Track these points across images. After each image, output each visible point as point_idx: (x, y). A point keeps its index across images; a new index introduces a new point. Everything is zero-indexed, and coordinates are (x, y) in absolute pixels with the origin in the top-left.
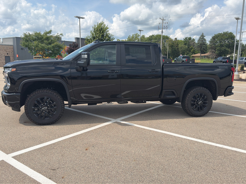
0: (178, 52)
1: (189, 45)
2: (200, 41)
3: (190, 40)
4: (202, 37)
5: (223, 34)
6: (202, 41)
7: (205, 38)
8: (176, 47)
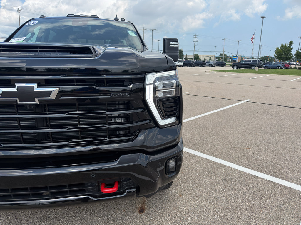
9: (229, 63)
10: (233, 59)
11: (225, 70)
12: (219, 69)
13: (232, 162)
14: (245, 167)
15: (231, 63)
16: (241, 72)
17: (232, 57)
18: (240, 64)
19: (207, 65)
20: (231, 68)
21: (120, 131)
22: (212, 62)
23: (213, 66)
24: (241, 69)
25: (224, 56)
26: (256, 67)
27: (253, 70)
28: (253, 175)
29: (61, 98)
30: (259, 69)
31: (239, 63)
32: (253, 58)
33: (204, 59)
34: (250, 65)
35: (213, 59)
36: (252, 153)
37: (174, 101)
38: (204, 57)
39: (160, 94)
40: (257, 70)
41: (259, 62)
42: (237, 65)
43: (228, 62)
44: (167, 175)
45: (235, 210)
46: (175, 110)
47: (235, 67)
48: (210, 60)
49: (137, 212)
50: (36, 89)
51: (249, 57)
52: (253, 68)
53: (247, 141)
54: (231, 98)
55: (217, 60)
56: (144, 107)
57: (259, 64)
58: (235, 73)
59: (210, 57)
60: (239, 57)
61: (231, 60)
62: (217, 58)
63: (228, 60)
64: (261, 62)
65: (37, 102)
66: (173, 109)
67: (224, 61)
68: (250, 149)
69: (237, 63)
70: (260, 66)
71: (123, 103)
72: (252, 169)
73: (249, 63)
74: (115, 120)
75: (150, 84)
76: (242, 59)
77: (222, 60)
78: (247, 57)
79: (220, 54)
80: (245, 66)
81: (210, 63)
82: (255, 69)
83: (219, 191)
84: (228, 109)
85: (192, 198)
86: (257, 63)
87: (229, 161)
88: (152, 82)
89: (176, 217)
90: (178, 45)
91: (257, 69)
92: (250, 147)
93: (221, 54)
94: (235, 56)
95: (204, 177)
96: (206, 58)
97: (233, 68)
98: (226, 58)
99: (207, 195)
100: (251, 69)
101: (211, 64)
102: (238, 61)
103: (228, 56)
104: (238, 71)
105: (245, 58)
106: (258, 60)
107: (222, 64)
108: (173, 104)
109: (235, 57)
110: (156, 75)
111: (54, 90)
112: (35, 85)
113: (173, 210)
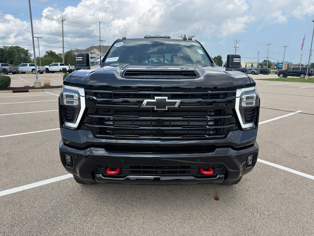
9: (274, 71)
10: (278, 66)
11: (271, 78)
12: (263, 77)
13: (290, 168)
14: (303, 172)
15: (276, 71)
16: (289, 80)
17: (276, 64)
18: (287, 72)
19: (249, 72)
20: (276, 76)
21: (210, 131)
22: (255, 69)
23: (257, 73)
24: (288, 77)
25: (268, 62)
26: (306, 75)
27: (303, 79)
28: (311, 179)
29: (182, 107)
30: (309, 77)
31: (286, 70)
32: (302, 65)
33: (245, 66)
34: (299, 73)
35: (255, 66)
36: (309, 161)
37: (252, 110)
38: (246, 64)
39: (244, 105)
40: (307, 79)
41: (309, 69)
42: (284, 72)
43: (272, 69)
44: (246, 167)
45: (297, 204)
46: (253, 117)
47: (281, 75)
48: (252, 67)
49: (213, 200)
50: (167, 100)
51: (297, 64)
52: (302, 76)
53: (303, 151)
54: (281, 109)
55: (260, 67)
56: (232, 114)
57: (309, 72)
58: (282, 82)
59: (252, 64)
60: (285, 64)
61: (275, 67)
62: (260, 64)
63: (272, 67)
64: (312, 69)
65: (167, 109)
66: (250, 116)
67: (268, 68)
68: (306, 157)
69: (284, 71)
70: (310, 74)
71: (214, 110)
72: (310, 174)
73: (297, 71)
75: (238, 97)
76: (288, 66)
77: (265, 67)
78: (294, 64)
79: (263, 61)
80: (293, 74)
81: (253, 70)
82: (304, 77)
83: (281, 189)
84: (280, 119)
85: (257, 193)
86: (307, 71)
87: (287, 167)
88: (239, 96)
89: (247, 205)
90: (240, 60)
91: (307, 77)
92: (306, 155)
93: (265, 61)
94: (281, 62)
95: (265, 178)
96: (248, 65)
97: (279, 76)
98: (270, 65)
99: (270, 192)
100: (300, 77)
101: (254, 72)
102: (284, 68)
103: (272, 62)
104: (285, 80)
105: (292, 64)
106: (308, 67)
107: (266, 72)
108: (251, 113)
109: (281, 64)
110: (242, 90)
111: (178, 101)
112: (166, 98)
113: (242, 200)
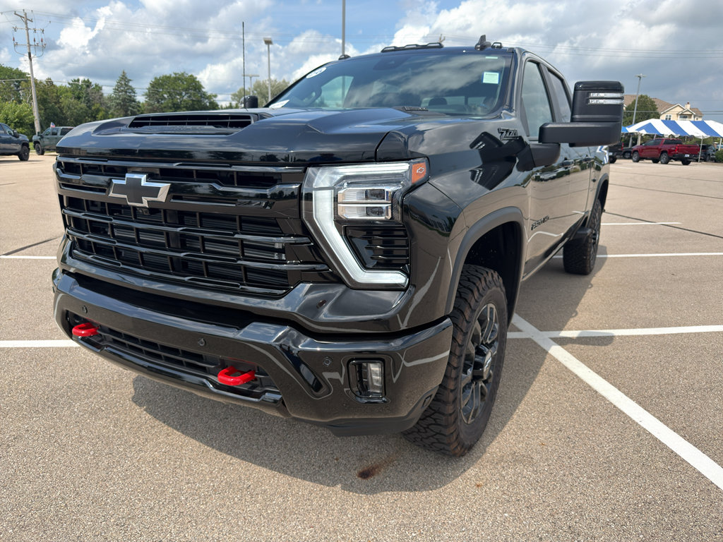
0: (62, 118)
1: (89, 101)
2: (119, 92)
3: (88, 86)
4: (124, 83)
5: (175, 78)
6: (126, 92)
7: (130, 84)
8: (56, 103)
29: (172, 201)
49: (355, 472)
50: (144, 183)
65: (145, 204)
74: (280, 256)
75: (321, 189)
85: (501, 502)
88: (329, 184)
89: (421, 518)
90: (621, 98)
111: (163, 186)
112: (143, 176)
113: (429, 502)
